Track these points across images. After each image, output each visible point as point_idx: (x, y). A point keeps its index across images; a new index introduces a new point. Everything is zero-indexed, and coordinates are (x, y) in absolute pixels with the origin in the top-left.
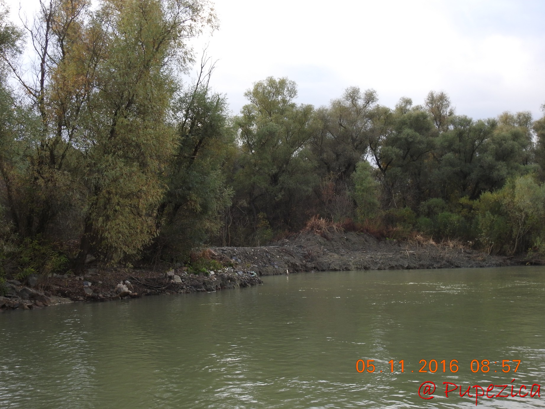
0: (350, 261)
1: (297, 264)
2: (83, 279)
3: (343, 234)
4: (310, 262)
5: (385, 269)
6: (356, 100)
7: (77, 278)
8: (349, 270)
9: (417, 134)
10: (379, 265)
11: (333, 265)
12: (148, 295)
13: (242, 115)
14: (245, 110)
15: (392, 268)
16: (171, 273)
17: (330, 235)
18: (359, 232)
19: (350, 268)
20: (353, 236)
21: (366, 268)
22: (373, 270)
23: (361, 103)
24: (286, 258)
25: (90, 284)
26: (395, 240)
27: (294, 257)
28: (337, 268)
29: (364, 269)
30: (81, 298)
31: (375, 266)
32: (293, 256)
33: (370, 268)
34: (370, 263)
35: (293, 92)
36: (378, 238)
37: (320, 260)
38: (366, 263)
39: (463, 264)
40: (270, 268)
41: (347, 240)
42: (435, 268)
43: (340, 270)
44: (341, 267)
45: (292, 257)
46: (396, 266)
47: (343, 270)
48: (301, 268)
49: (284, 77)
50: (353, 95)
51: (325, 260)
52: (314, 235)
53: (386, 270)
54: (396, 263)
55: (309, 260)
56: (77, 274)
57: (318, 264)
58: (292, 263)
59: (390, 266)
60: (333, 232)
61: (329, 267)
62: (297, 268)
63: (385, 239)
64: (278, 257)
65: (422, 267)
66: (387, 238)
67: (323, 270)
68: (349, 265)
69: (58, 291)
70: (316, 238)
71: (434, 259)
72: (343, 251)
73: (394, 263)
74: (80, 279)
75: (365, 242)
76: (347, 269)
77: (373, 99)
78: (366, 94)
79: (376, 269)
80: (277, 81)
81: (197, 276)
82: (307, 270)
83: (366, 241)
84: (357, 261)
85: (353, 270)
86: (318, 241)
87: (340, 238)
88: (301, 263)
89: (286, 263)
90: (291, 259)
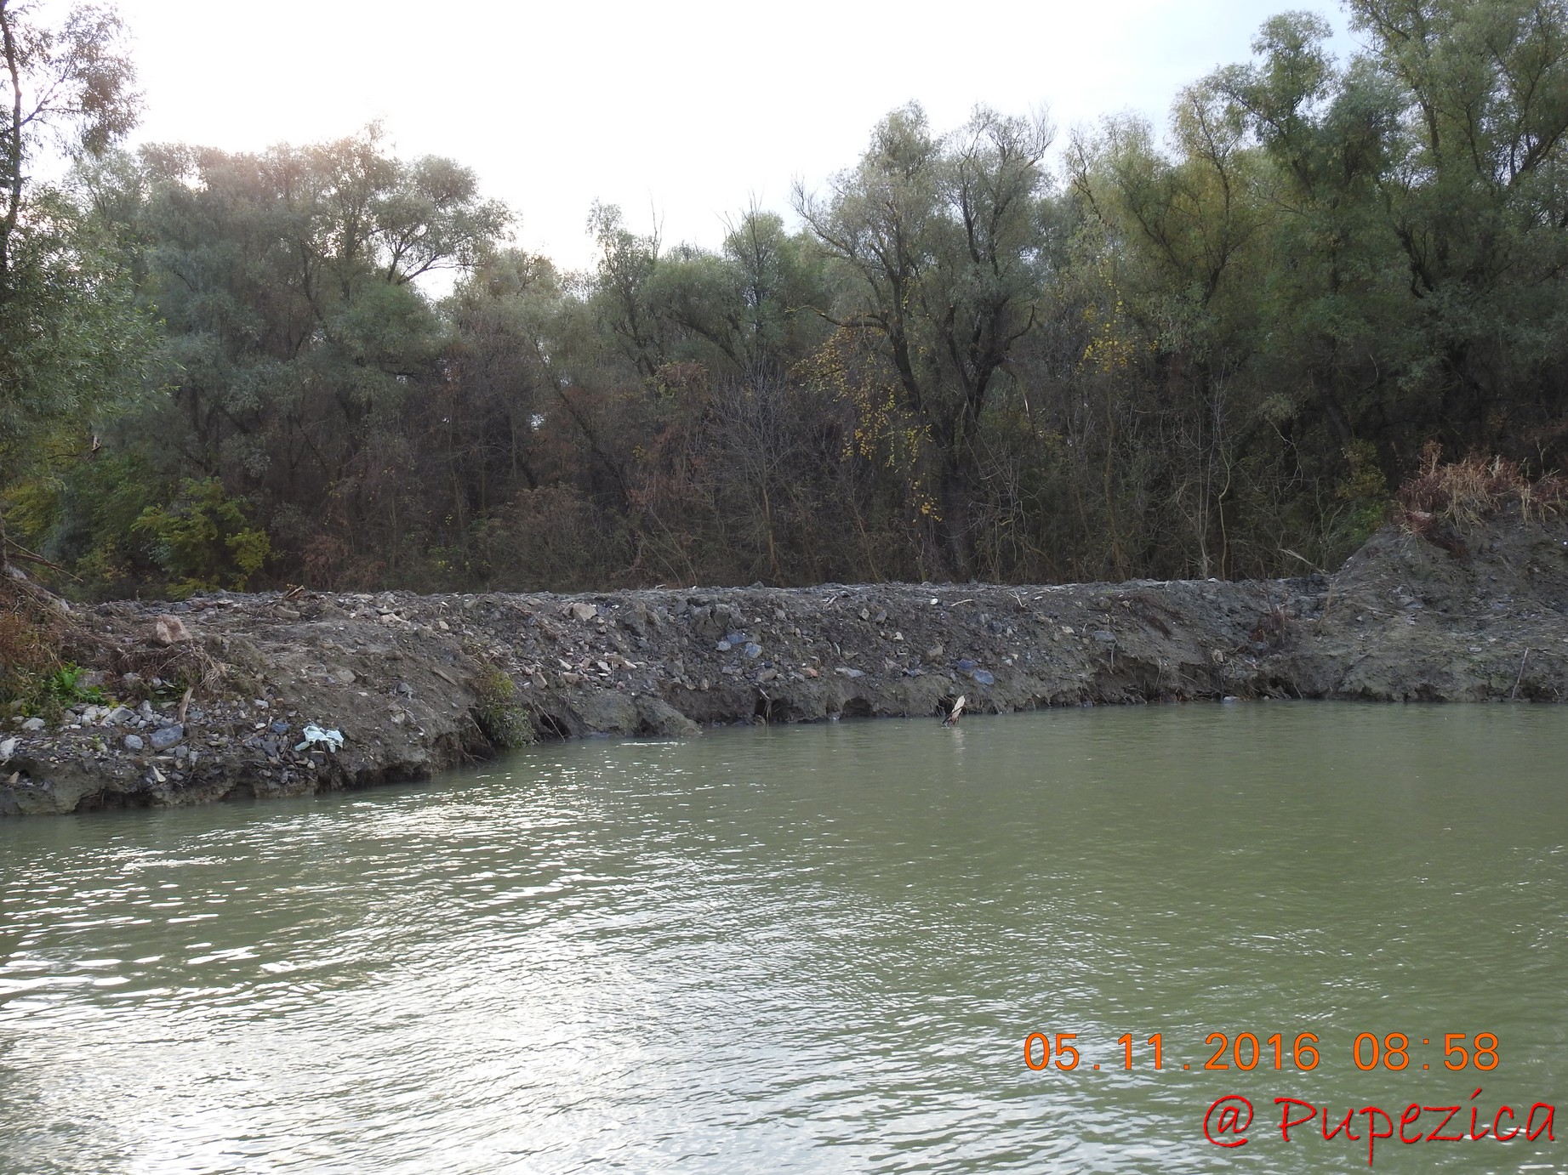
0: (1465, 655)
17: (1479, 534)
21: (1536, 694)
29: (1527, 696)
32: (1162, 628)
33: (1556, 691)
38: (1541, 669)
43: (1389, 699)
45: (1159, 634)
51: (1340, 647)
52: (1396, 534)
55: (1262, 645)
57: (1295, 665)
60: (1510, 520)
68: (1449, 676)
72: (1500, 606)
82: (1213, 693)
84: (1501, 660)
86: (1402, 557)
88: (1195, 659)
89: (1093, 661)
90: (1138, 643)
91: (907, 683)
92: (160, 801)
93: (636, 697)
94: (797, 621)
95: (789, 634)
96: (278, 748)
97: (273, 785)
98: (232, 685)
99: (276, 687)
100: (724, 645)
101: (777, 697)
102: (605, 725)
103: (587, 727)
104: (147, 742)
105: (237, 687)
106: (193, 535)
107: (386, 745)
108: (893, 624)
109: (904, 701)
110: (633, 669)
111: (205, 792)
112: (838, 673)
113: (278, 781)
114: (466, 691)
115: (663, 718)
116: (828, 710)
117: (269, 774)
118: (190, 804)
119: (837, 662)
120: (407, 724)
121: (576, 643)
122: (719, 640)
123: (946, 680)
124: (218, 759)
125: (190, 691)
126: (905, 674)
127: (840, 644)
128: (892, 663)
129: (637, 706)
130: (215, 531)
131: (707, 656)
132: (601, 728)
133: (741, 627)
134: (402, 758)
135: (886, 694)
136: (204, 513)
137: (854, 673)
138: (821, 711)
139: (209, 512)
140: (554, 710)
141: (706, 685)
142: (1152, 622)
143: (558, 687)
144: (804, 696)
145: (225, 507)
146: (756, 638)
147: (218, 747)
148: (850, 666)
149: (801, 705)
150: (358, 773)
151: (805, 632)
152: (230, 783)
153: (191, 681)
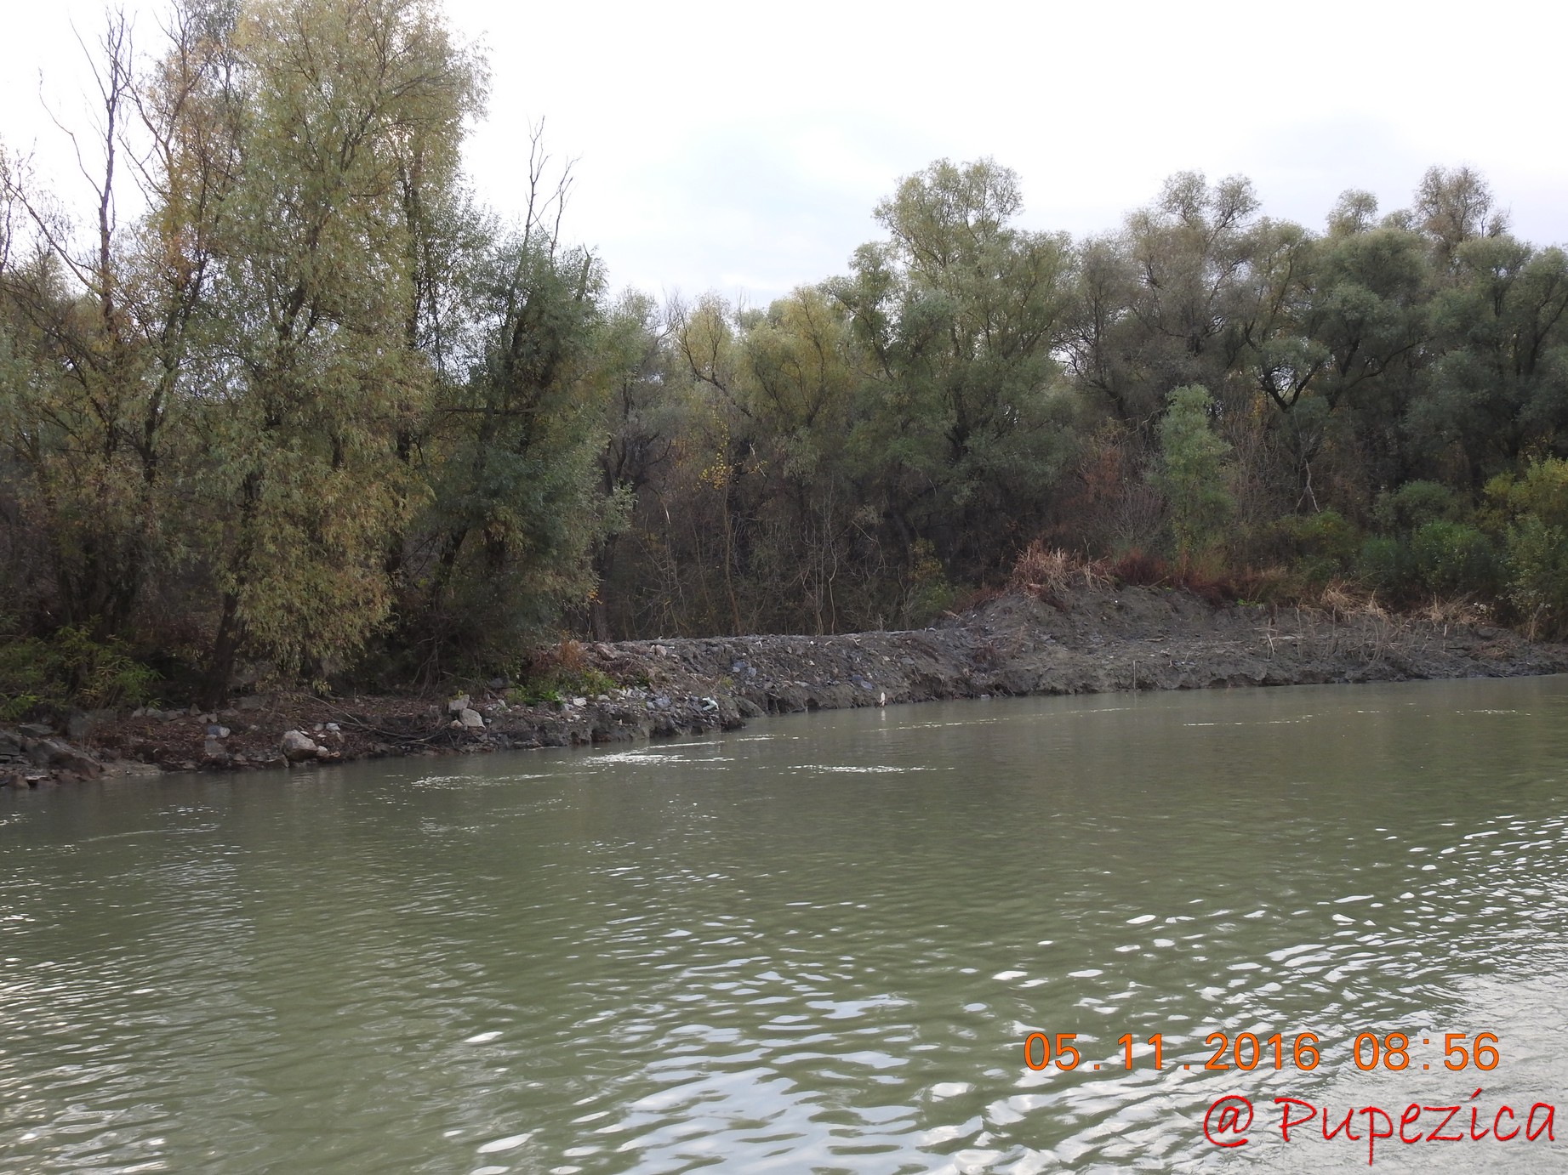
0: (1101, 666)
1: (939, 679)
2: (214, 720)
3: (1112, 593)
4: (985, 671)
5: (1200, 688)
6: (1196, 210)
7: (203, 719)
8: (1094, 692)
9: (1375, 298)
10: (1183, 676)
11: (1049, 680)
12: (375, 756)
13: (854, 273)
14: (863, 257)
15: (1219, 683)
16: (460, 703)
17: (1069, 597)
18: (1159, 586)
19: (1096, 686)
20: (1138, 599)
21: (1144, 686)
22: (1166, 689)
23: (1209, 216)
24: (908, 661)
25: (224, 732)
26: (1260, 606)
27: (936, 660)
28: (1060, 686)
29: (1140, 687)
30: (190, 765)
31: (1172, 680)
32: (932, 656)
33: (1155, 684)
34: (1158, 671)
35: (1009, 200)
36: (1211, 602)
37: (1015, 664)
38: (1144, 672)
39: (1437, 668)
40: (845, 690)
41: (1120, 608)
42: (1347, 681)
43: (1067, 693)
44: (1070, 682)
45: (932, 660)
46: (1231, 677)
47: (1076, 691)
48: (951, 689)
49: (984, 157)
50: (1186, 195)
51: (1030, 664)
52: (1023, 598)
53: (1204, 691)
54: (1231, 670)
55: (985, 665)
56: (206, 708)
57: (1007, 676)
58: (927, 675)
59: (1214, 679)
60: (1083, 588)
61: (1037, 685)
62: (941, 689)
63: (1233, 604)
64: (887, 659)
65: (1311, 680)
66: (1241, 602)
67: (1022, 694)
68: (1097, 678)
69: (138, 749)
70: (1026, 604)
71: (1351, 657)
72: (1095, 640)
73: (1224, 672)
74: (209, 721)
75: (1173, 614)
76: (1088, 690)
77: (1244, 203)
78: (1222, 191)
79: (1174, 687)
80: (961, 169)
81: (530, 709)
82: (971, 693)
83: (1176, 610)
84: (1121, 668)
85: (1104, 692)
86: (1031, 613)
87: (1100, 605)
88: (956, 675)
89: (908, 677)
90: (925, 665)
100: (737, 669)
101: (778, 698)
108: (805, 655)
109: (835, 700)
112: (797, 684)
116: (802, 705)
119: (793, 678)
122: (733, 666)
126: (828, 684)
127: (788, 668)
128: (818, 678)
133: (738, 658)
135: (824, 696)
137: (803, 684)
138: (799, 706)
142: (926, 653)
144: (790, 697)
146: (750, 664)
148: (800, 680)
149: (791, 702)
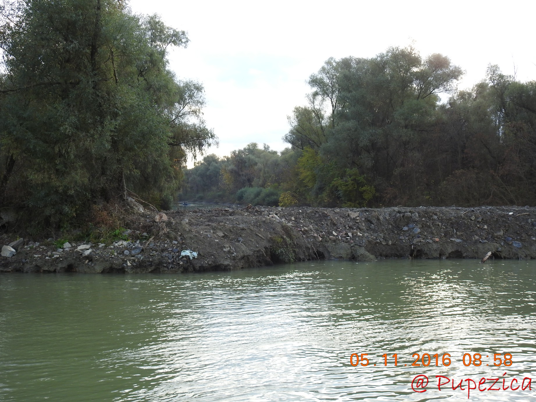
91: (480, 246)
92: (127, 272)
93: (353, 246)
94: (442, 221)
95: (436, 225)
96: (173, 257)
97: (166, 269)
98: (167, 236)
99: (184, 237)
100: (406, 228)
101: (419, 248)
102: (338, 256)
103: (331, 256)
104: (130, 253)
105: (168, 237)
106: (349, 188)
107: (215, 258)
108: (484, 222)
109: (477, 253)
110: (360, 236)
111: (143, 270)
112: (451, 240)
113: (168, 268)
114: (269, 241)
115: (359, 254)
116: (440, 255)
117: (165, 265)
118: (137, 273)
119: (452, 236)
120: (229, 252)
121: (345, 226)
122: (404, 226)
123: (498, 245)
124: (151, 260)
125: (153, 237)
126: (480, 242)
127: (457, 229)
128: (477, 237)
129: (352, 249)
130: (356, 186)
131: (396, 232)
132: (336, 257)
133: (415, 221)
134: (220, 263)
135: (469, 249)
136: (352, 180)
137: (458, 241)
138: (436, 255)
139: (354, 180)
140: (321, 250)
141: (390, 243)
143: (326, 241)
144: (430, 249)
145: (359, 178)
146: (420, 226)
147: (152, 255)
148: (458, 238)
149: (428, 252)
150: (200, 267)
151: (444, 224)
152: (153, 268)
153: (155, 234)
